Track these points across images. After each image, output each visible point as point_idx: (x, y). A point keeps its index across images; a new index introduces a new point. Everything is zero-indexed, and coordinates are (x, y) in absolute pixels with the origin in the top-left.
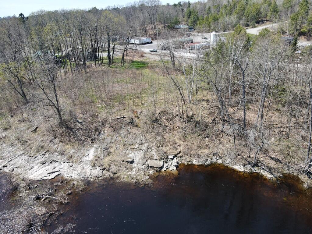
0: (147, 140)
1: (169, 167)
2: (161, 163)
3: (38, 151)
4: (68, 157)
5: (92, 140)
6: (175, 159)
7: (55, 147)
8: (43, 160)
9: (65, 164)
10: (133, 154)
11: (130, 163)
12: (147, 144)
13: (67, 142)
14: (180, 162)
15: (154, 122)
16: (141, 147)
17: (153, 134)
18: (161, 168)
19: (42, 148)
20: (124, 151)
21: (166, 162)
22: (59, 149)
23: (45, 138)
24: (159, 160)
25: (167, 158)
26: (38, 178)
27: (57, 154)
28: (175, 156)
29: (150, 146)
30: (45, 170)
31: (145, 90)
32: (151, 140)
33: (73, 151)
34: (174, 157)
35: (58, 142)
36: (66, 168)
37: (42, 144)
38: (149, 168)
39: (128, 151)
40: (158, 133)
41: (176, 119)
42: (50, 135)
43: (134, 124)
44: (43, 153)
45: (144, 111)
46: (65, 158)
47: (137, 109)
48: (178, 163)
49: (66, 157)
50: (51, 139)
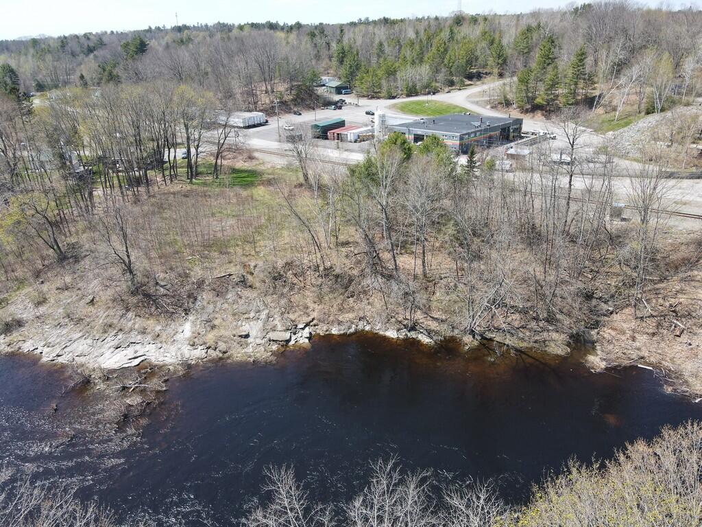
0: (266, 305)
1: (298, 339)
2: (287, 335)
3: (105, 332)
4: (152, 336)
5: (185, 310)
6: (307, 328)
7: (130, 324)
8: (116, 342)
9: (151, 345)
10: (247, 325)
11: (245, 338)
12: (267, 311)
13: (147, 316)
14: (313, 333)
15: (275, 279)
16: (259, 315)
17: (274, 296)
18: (289, 341)
19: (110, 326)
20: (235, 323)
21: (295, 334)
22: (136, 326)
23: (111, 312)
24: (285, 331)
25: (295, 328)
26: (116, 366)
27: (136, 333)
28: (307, 325)
29: (272, 313)
30: (122, 356)
31: (259, 229)
32: (272, 305)
33: (158, 328)
34: (305, 327)
35: (134, 317)
36: (153, 351)
37: (109, 321)
38: (272, 343)
39: (240, 323)
40: (282, 294)
41: (308, 273)
42: (118, 307)
43: (246, 284)
44: (113, 334)
45: (261, 263)
46: (149, 338)
47: (250, 260)
48: (310, 333)
49: (149, 336)
50: (120, 313)
